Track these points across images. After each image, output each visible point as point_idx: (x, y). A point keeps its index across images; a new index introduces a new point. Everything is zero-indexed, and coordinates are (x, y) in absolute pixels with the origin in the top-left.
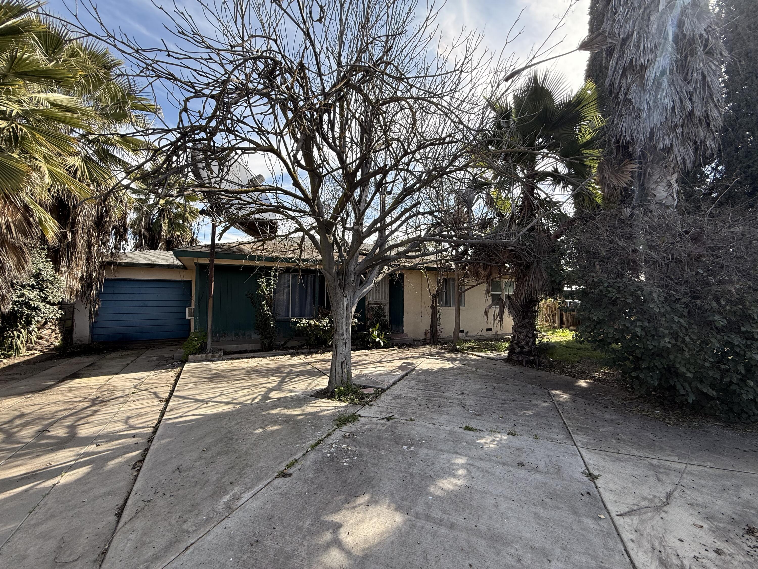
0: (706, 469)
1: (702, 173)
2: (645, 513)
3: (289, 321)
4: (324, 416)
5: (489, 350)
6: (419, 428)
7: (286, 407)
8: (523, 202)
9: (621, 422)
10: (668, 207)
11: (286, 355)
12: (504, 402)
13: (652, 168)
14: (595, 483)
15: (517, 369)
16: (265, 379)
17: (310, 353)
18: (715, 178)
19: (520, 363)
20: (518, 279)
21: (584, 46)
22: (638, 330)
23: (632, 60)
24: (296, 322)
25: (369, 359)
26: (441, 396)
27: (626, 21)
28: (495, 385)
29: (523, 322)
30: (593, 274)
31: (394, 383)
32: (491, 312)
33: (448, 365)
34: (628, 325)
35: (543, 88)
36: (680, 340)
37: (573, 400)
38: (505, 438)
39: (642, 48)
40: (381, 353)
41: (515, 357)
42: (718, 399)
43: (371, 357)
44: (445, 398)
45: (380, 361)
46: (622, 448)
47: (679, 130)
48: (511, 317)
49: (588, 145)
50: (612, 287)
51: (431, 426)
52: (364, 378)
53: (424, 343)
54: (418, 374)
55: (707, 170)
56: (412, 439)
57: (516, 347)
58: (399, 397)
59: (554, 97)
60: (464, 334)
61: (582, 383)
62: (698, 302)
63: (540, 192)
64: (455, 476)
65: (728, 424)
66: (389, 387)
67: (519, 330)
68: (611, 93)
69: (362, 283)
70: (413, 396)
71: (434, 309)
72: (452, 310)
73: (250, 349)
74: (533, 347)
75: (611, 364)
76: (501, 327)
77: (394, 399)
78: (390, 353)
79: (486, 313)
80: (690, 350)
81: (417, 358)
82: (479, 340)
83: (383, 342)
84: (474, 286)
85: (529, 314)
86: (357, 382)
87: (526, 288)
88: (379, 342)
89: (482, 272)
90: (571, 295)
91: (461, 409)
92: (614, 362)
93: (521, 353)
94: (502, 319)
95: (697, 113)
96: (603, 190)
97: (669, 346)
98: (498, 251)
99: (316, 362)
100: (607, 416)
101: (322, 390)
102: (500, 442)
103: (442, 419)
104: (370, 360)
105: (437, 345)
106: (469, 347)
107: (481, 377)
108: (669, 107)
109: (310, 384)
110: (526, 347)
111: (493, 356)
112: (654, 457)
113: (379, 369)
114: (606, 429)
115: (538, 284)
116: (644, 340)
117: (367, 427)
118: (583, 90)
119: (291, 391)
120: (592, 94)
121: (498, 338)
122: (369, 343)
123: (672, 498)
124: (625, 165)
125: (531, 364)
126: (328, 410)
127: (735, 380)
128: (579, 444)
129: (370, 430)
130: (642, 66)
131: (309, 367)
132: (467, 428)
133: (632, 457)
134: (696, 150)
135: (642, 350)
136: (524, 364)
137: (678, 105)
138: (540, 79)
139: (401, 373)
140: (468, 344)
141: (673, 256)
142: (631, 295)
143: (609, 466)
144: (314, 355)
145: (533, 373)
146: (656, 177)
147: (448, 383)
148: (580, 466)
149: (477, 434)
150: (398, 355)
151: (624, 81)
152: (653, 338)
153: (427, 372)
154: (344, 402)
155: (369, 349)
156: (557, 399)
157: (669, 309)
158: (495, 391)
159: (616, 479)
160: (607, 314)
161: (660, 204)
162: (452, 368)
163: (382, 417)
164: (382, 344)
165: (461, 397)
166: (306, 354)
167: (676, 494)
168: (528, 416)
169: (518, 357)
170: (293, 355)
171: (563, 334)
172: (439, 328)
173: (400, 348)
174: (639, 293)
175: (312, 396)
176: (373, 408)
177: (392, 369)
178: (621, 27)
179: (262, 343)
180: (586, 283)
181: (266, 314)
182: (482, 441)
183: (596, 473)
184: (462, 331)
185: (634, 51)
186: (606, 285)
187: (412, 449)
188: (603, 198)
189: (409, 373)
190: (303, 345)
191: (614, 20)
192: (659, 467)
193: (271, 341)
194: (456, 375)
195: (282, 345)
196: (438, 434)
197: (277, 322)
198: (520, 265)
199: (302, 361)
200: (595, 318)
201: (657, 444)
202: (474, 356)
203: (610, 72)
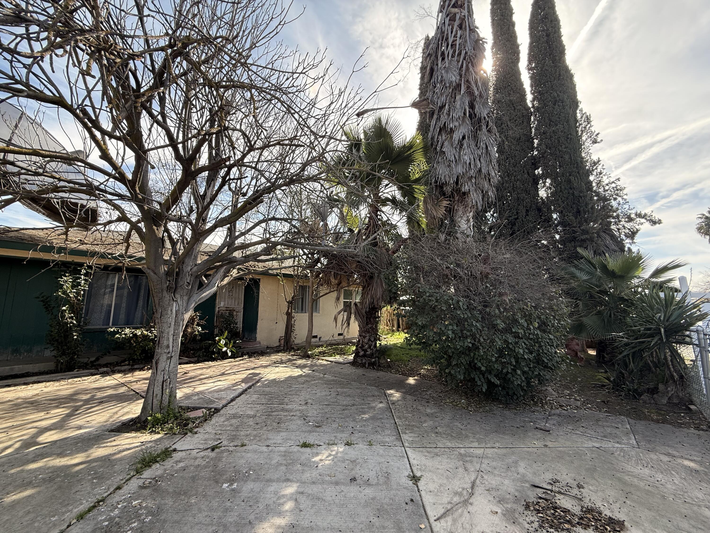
0: (496, 450)
1: (486, 217)
2: (457, 510)
3: (104, 331)
4: (121, 459)
5: (338, 354)
6: (249, 455)
7: (61, 455)
8: (369, 221)
9: (438, 414)
10: (468, 236)
11: (93, 375)
12: (345, 407)
13: (458, 206)
14: (417, 487)
15: (360, 371)
16: (42, 414)
17: (132, 370)
18: (493, 222)
19: (363, 365)
20: (364, 288)
21: (415, 105)
22: (450, 332)
23: (445, 123)
24: (115, 333)
25: (209, 372)
26: (283, 410)
27: (442, 94)
28: (339, 390)
29: (367, 327)
30: (419, 285)
31: (233, 400)
32: (340, 318)
33: (297, 372)
34: (443, 329)
35: (385, 129)
36: (477, 340)
37: (404, 398)
38: (341, 450)
39: (451, 116)
40: (226, 364)
41: (359, 360)
42: (500, 385)
43: (212, 369)
44: (287, 411)
45: (223, 374)
46: (439, 441)
47: (473, 181)
48: (357, 323)
49: (417, 181)
50: (432, 296)
51: (265, 449)
52: (196, 397)
53: (277, 350)
54: (264, 386)
55: (488, 215)
56: (237, 472)
57: (360, 350)
58: (235, 416)
59: (394, 138)
60: (317, 339)
61: (411, 381)
62: (488, 310)
63: (383, 215)
64: (280, 514)
65: (507, 405)
66: (225, 406)
67: (364, 334)
68: (432, 145)
69: (201, 285)
70: (252, 413)
71: (289, 315)
72: (305, 316)
73: (36, 370)
74: (375, 350)
75: (432, 362)
76: (348, 332)
77: (228, 420)
78: (237, 363)
79: (336, 319)
80: (484, 348)
81: (266, 367)
82: (331, 345)
83: (231, 351)
84: (327, 294)
85: (372, 320)
86: (185, 404)
87: (369, 296)
88: (226, 352)
89: (333, 280)
90: (403, 303)
91: (303, 422)
92: (434, 361)
93: (364, 356)
94: (349, 324)
95: (483, 170)
96: (427, 218)
97: (470, 345)
98: (346, 261)
99: (136, 381)
100: (429, 411)
101: (132, 420)
102: (335, 456)
103: (278, 438)
104: (211, 374)
105: (290, 351)
106: (320, 353)
107: (328, 382)
108: (468, 163)
109: (116, 413)
110: (369, 350)
111: (341, 360)
112: (462, 446)
113: (219, 383)
114: (428, 424)
115: (379, 294)
116: (454, 341)
117: (181, 465)
118: (414, 138)
119: (80, 428)
120: (420, 143)
121: (348, 343)
122: (214, 353)
123: (475, 487)
124: (441, 201)
125: (372, 365)
126: (129, 449)
127: (510, 371)
128: (406, 444)
129: (184, 469)
130: (451, 129)
131: (123, 390)
132: (305, 445)
133: (446, 450)
134: (483, 196)
135: (453, 350)
136: (367, 366)
137: (473, 162)
138: (384, 122)
139: (244, 386)
140: (320, 349)
141: (471, 272)
142: (445, 303)
143: (429, 463)
144: (137, 373)
145: (373, 374)
146: (460, 213)
147: (293, 392)
148: (406, 469)
149: (315, 451)
150: (245, 365)
151: (440, 137)
152: (460, 340)
153: (274, 381)
154: (158, 433)
155: (213, 360)
156: (391, 398)
157: (470, 315)
158: (338, 397)
159: (435, 477)
160: (429, 320)
161: (463, 233)
162: (301, 376)
163: (206, 446)
164: (230, 354)
165: (304, 407)
166: (124, 372)
167: (478, 482)
168: (365, 420)
169: (362, 360)
170: (104, 374)
171: (399, 337)
172: (293, 335)
173: (250, 357)
174: (451, 301)
175: (112, 431)
176: (196, 436)
177: (234, 382)
178: (438, 98)
179: (58, 362)
180: (414, 293)
181: (67, 323)
182: (317, 459)
183: (418, 474)
184: (315, 337)
185: (446, 117)
186: (428, 294)
187: (235, 486)
188: (427, 225)
189: (253, 385)
190: (124, 361)
191: (434, 92)
192: (465, 455)
193: (72, 359)
194: (303, 383)
195: (92, 362)
196: (271, 459)
197: (84, 333)
198: (365, 275)
199: (116, 382)
200: (420, 323)
201: (464, 432)
202: (323, 361)
203: (431, 129)
